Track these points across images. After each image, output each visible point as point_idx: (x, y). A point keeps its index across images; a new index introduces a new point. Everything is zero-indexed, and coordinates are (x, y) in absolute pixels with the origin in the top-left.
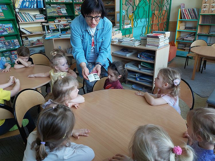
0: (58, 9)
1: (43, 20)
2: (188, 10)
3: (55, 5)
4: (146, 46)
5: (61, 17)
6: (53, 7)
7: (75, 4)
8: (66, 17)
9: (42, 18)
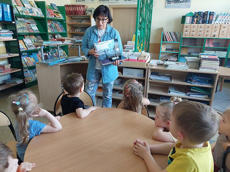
0: (28, 24)
1: (11, 39)
2: (170, 33)
3: (23, 19)
4: (199, 70)
5: (30, 35)
6: (21, 21)
7: (48, 20)
8: (35, 35)
9: (9, 36)
